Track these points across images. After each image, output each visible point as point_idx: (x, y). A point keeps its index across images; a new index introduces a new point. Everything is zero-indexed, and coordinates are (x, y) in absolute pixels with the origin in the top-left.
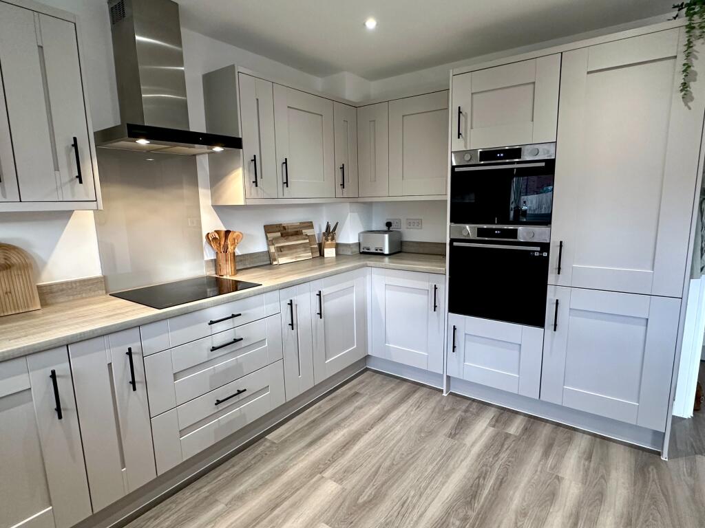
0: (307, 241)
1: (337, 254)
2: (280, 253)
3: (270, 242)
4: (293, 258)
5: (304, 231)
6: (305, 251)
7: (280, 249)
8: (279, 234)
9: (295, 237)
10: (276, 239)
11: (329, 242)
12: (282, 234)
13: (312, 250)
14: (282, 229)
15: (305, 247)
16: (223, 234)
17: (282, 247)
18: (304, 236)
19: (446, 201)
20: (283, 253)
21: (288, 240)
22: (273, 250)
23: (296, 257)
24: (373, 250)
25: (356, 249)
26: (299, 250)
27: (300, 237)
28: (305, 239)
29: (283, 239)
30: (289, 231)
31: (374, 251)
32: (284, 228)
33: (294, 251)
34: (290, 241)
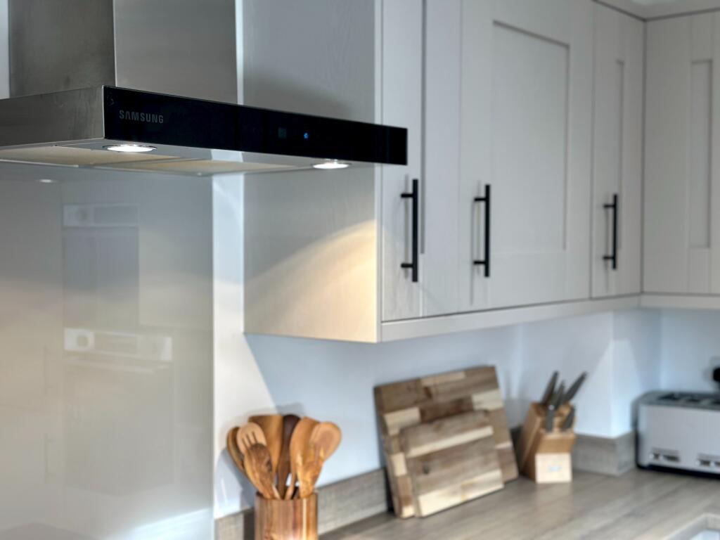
0: (488, 431)
1: (576, 472)
3: (391, 442)
5: (475, 398)
7: (423, 465)
8: (415, 414)
9: (456, 422)
10: (411, 432)
11: (555, 435)
12: (422, 413)
13: (502, 461)
14: (422, 395)
15: (485, 453)
16: (274, 427)
17: (427, 458)
18: (481, 417)
20: (433, 475)
21: (441, 433)
22: (401, 467)
23: (466, 488)
24: (689, 462)
25: (627, 456)
26: (468, 463)
27: (470, 418)
28: (482, 425)
29: (426, 431)
30: (441, 400)
31: (694, 465)
32: (428, 392)
33: (459, 465)
34: (447, 435)
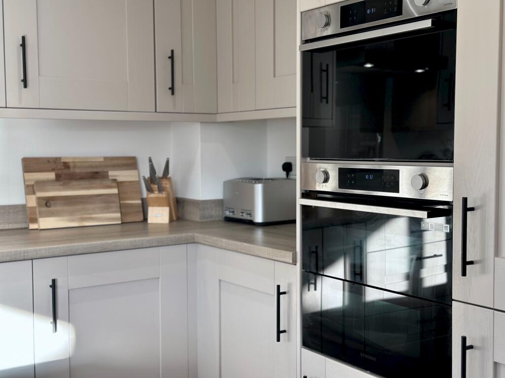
0: (115, 191)
2: (45, 209)
3: (30, 189)
4: (73, 221)
5: (111, 173)
6: (107, 209)
7: (47, 202)
8: (52, 176)
10: (41, 184)
12: (58, 177)
13: (123, 209)
14: (61, 166)
15: (107, 202)
17: (52, 198)
18: (109, 183)
19: (295, 118)
20: (53, 209)
21: (66, 186)
22: (32, 202)
23: (83, 219)
26: (91, 207)
27: (99, 182)
28: (109, 188)
30: (77, 171)
32: (66, 165)
33: (80, 207)
34: (73, 189)
